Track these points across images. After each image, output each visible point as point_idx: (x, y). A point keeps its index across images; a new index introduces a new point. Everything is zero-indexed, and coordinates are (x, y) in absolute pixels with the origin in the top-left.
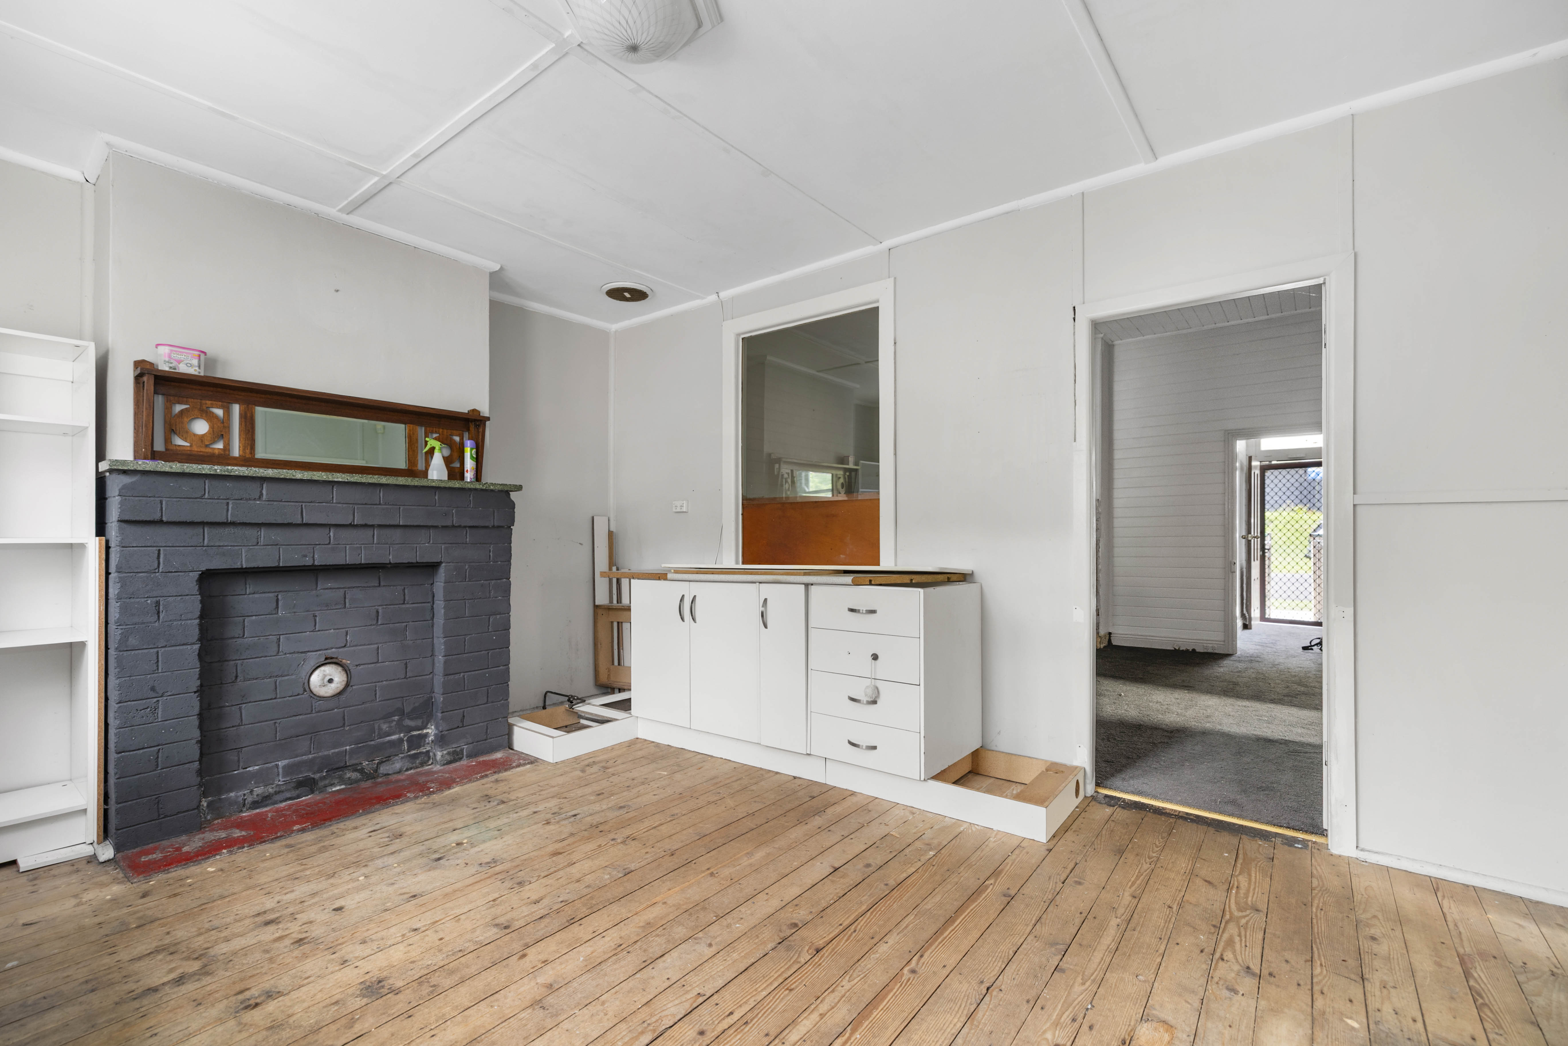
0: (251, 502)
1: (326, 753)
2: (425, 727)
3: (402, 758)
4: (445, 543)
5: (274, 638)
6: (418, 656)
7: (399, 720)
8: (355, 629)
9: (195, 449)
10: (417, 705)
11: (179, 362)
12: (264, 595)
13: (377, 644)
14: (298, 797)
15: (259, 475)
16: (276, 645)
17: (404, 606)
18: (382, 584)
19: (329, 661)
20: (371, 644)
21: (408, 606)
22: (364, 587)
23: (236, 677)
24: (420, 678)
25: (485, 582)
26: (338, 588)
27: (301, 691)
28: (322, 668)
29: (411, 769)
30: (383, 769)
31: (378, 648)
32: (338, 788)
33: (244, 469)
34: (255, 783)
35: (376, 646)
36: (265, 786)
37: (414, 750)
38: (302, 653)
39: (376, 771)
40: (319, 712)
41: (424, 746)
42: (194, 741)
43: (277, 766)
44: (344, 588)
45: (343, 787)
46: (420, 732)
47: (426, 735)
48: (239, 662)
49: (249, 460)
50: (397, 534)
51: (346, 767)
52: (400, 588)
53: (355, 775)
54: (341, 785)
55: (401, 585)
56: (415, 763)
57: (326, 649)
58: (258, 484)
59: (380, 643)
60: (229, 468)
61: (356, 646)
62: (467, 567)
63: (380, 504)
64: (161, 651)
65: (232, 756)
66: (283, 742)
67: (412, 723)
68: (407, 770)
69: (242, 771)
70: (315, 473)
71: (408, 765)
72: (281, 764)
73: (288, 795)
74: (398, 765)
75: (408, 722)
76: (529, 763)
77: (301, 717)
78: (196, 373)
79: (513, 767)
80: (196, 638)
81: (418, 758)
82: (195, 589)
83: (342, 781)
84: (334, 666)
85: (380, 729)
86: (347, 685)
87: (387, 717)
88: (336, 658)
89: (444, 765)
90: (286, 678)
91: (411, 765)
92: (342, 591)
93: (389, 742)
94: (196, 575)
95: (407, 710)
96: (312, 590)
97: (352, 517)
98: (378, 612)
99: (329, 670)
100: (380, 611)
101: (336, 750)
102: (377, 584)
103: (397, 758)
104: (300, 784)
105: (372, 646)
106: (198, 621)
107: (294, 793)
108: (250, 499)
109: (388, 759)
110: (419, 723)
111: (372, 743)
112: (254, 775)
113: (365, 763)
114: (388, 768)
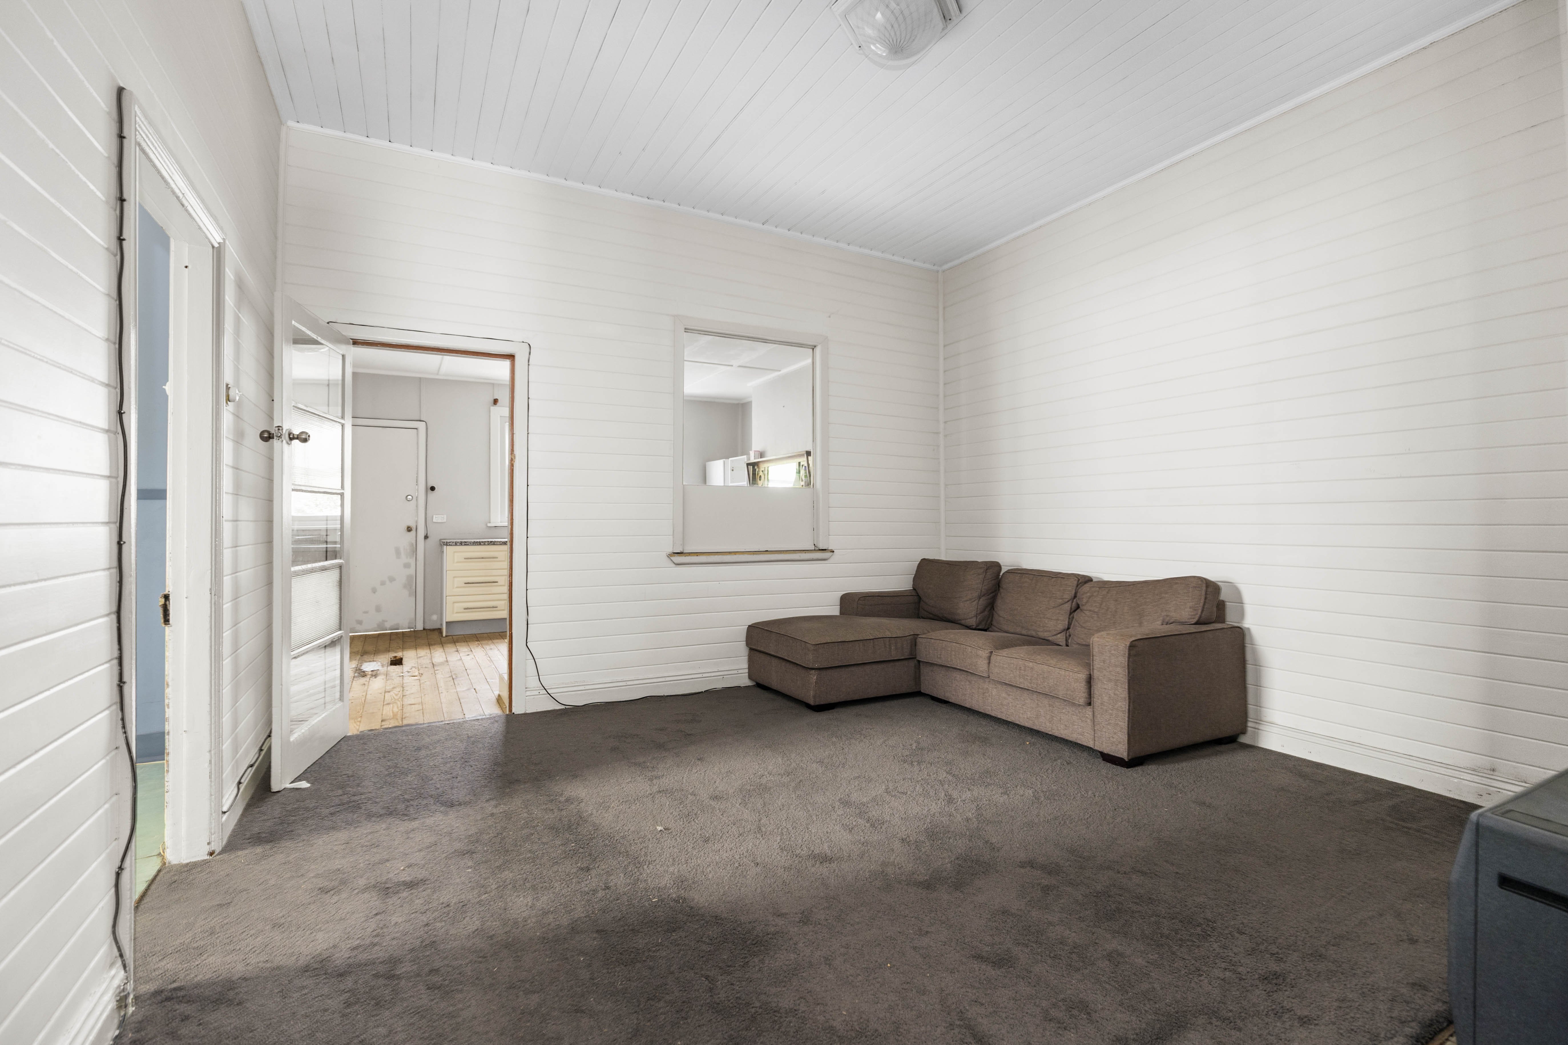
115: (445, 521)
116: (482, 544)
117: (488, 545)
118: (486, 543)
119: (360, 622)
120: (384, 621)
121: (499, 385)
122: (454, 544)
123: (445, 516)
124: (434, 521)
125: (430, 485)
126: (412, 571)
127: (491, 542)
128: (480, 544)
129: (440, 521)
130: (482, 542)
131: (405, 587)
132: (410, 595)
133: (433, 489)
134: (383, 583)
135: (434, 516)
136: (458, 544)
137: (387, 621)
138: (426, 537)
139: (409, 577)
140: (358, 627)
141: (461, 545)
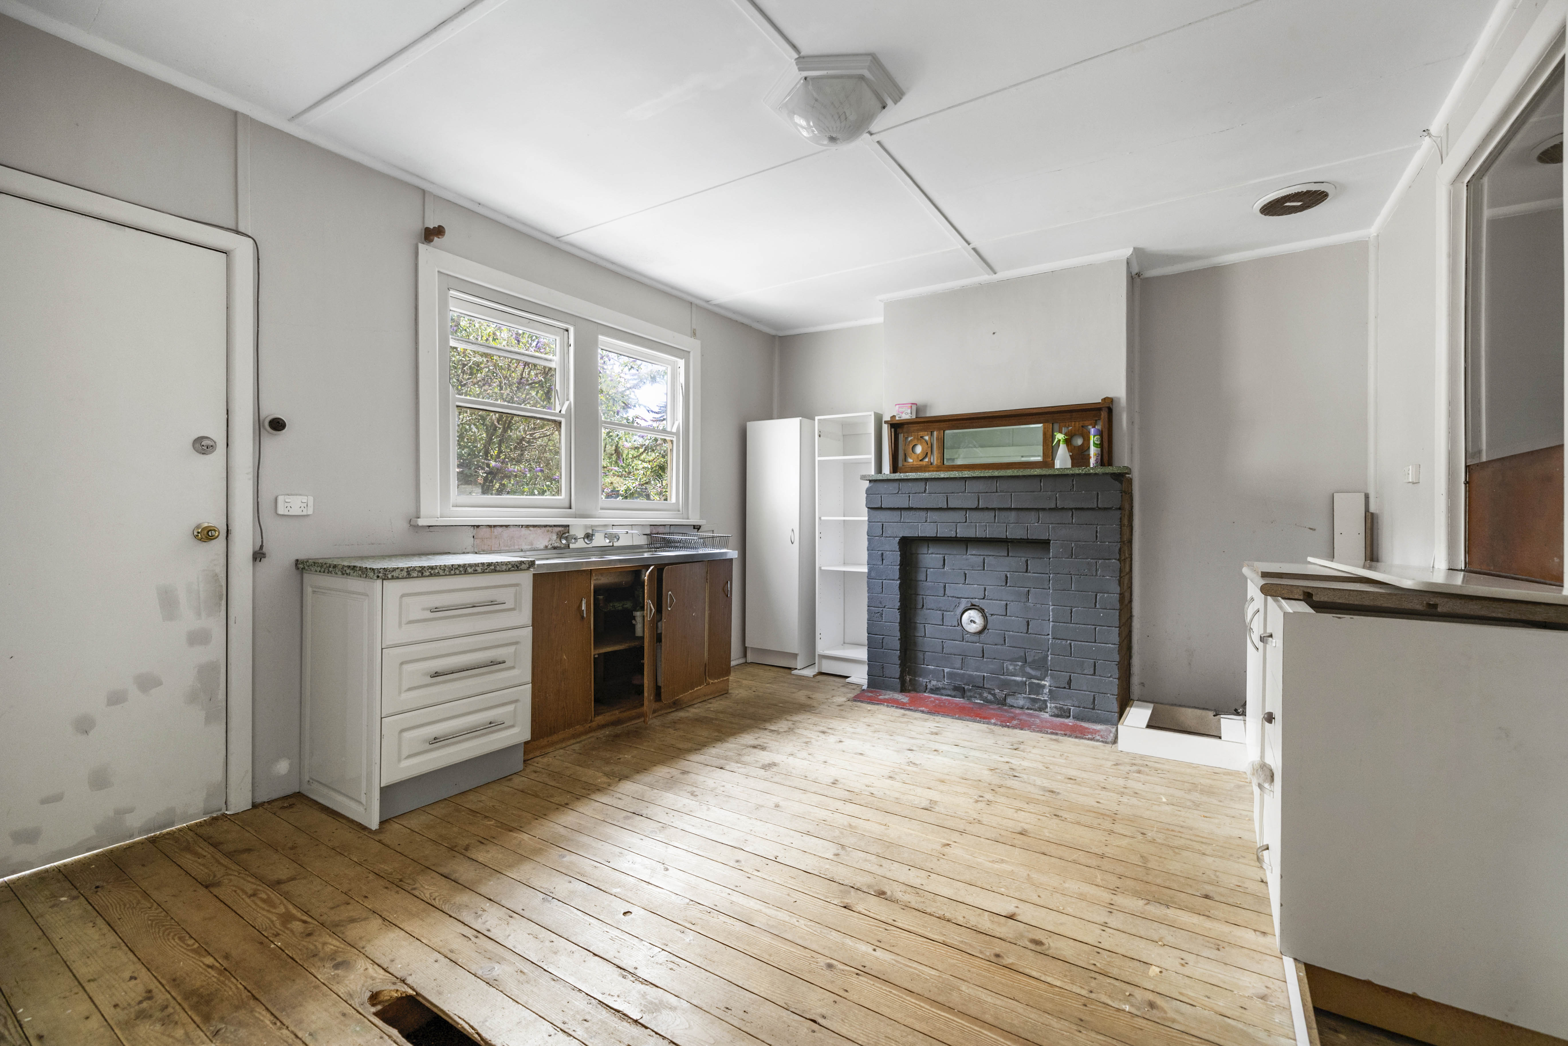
0: (921, 495)
1: (972, 673)
2: (1043, 680)
3: (1024, 698)
4: (1052, 524)
5: (942, 585)
6: (1037, 618)
7: (1021, 666)
8: (991, 587)
9: (915, 463)
10: (1036, 658)
11: (902, 413)
12: (937, 555)
13: (1006, 601)
14: (955, 697)
15: (921, 477)
16: (943, 590)
17: (1026, 574)
18: (1010, 555)
19: (973, 607)
20: (1002, 600)
21: (1029, 574)
22: (997, 556)
23: (923, 606)
24: (1039, 636)
25: (1092, 561)
26: (979, 555)
27: (957, 625)
28: (969, 611)
29: (1031, 709)
30: (1010, 700)
31: (1007, 604)
32: (979, 701)
33: (914, 474)
34: (932, 677)
35: (1005, 602)
36: (937, 681)
37: (1034, 695)
38: (958, 598)
39: (1005, 699)
40: (967, 642)
41: (1042, 694)
42: (898, 638)
43: (944, 670)
44: (983, 555)
45: (982, 702)
46: (1039, 682)
47: (1044, 686)
48: (924, 597)
49: (942, 467)
50: (1013, 515)
51: (983, 688)
52: (1023, 559)
53: (990, 697)
54: (981, 700)
55: (1024, 557)
56: (1035, 706)
57: (972, 598)
58: (923, 484)
59: (1008, 601)
60: (907, 474)
61: (991, 599)
62: (1073, 545)
63: (997, 492)
64: (884, 581)
65: (920, 655)
66: (947, 655)
67: (1033, 672)
68: (1028, 709)
69: (925, 666)
70: (951, 472)
71: (1028, 705)
72: (946, 670)
73: (949, 693)
74: (1021, 702)
75: (1028, 670)
76: (1102, 742)
77: (957, 642)
78: (910, 418)
79: (1086, 738)
80: (898, 577)
81: (1037, 703)
82: (897, 548)
83: (981, 698)
84: (976, 611)
85: (1007, 669)
86: (985, 628)
87: (1013, 660)
88: (978, 606)
89: (1052, 716)
90: (949, 613)
91: (1030, 706)
92: (982, 557)
93: (1014, 681)
94: (897, 539)
95: (1029, 660)
96: (964, 555)
97: (977, 503)
98: (1007, 577)
99: (972, 614)
100: (1008, 576)
101: (978, 673)
102: (1006, 555)
103: (1019, 695)
104: (956, 688)
105: (1002, 602)
106: (899, 567)
107: (953, 693)
108: (920, 493)
109: (1014, 694)
110: (1038, 673)
111: (1002, 677)
112: (932, 672)
113: (997, 691)
114: (1013, 701)
115: (310, 512)
116: (470, 570)
117: (483, 572)
118: (479, 570)
119: (28, 836)
120: (120, 813)
121: (438, 198)
122: (405, 574)
123: (311, 499)
124: (281, 511)
125: (271, 411)
126: (214, 652)
127: (490, 564)
128: (466, 572)
129: (296, 511)
130: (470, 565)
131: (192, 698)
132: (208, 720)
133: (277, 425)
134: (116, 699)
135: (281, 499)
136: (415, 574)
137: (131, 810)
138: (259, 555)
139: (205, 671)
140: (23, 852)
141: (423, 576)
